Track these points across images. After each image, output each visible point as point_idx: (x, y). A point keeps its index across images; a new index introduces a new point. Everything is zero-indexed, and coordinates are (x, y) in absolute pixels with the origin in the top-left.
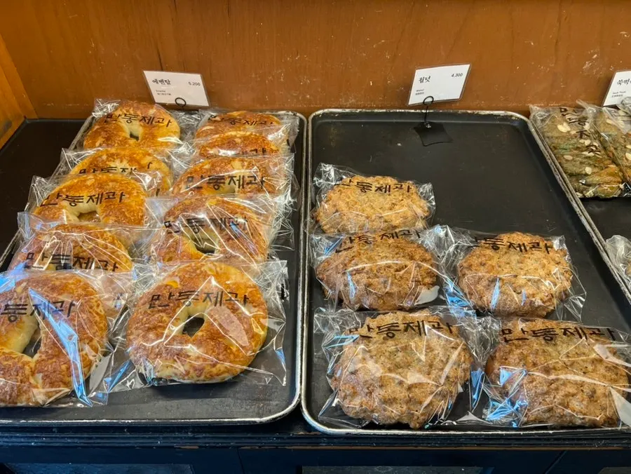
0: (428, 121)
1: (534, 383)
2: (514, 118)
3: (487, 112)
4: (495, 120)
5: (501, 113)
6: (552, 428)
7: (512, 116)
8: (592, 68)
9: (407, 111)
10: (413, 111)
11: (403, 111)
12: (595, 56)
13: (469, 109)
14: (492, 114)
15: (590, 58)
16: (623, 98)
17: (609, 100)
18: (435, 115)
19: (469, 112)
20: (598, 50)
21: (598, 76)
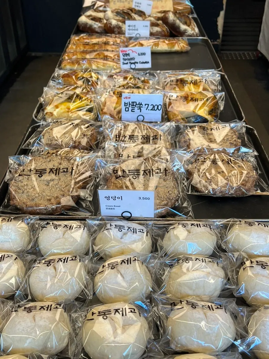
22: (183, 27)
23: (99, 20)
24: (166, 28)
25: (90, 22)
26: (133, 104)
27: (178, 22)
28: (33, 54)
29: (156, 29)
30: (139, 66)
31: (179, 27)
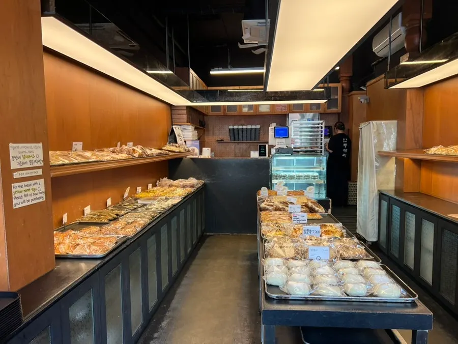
16: (87, 213)
21: (81, 211)
22: (317, 209)
23: (272, 205)
24: (307, 209)
25: (267, 207)
26: (307, 230)
27: (314, 206)
28: (208, 234)
29: (303, 209)
30: (301, 222)
31: (315, 209)
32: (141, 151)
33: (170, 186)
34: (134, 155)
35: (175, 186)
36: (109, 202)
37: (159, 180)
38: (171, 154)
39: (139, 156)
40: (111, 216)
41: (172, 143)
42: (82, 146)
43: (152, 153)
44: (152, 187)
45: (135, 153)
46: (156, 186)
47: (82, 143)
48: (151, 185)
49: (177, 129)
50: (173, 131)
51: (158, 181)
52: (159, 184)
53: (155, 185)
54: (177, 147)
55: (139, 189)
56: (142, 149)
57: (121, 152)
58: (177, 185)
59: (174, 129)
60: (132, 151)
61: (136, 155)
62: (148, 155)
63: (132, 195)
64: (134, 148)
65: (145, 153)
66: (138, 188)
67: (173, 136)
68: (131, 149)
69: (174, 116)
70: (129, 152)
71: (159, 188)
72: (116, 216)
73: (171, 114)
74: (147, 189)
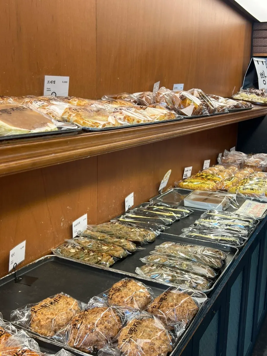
0: (16, 277)
1: (178, 310)
2: (49, 258)
3: (38, 260)
4: (42, 263)
5: (43, 258)
6: (192, 320)
7: (47, 257)
8: (63, 225)
9: (5, 276)
10: (8, 275)
11: (4, 277)
12: (63, 219)
13: (30, 263)
14: (40, 260)
15: (62, 221)
16: (77, 232)
17: (74, 235)
18: (19, 272)
19: (31, 264)
20: (63, 217)
21: (67, 227)
32: (198, 102)
33: (242, 166)
34: (183, 111)
35: (252, 167)
36: (130, 201)
37: (223, 152)
38: (254, 108)
39: (194, 113)
40: (123, 247)
41: (250, 88)
42: (67, 86)
43: (222, 107)
44: (211, 165)
45: (185, 107)
46: (217, 163)
47: (67, 79)
48: (209, 161)
49: (260, 63)
50: (252, 67)
51: (220, 155)
52: (222, 159)
53: (215, 162)
54: (258, 95)
55: (188, 171)
56: (202, 97)
57: (155, 103)
58: (254, 164)
59: (256, 63)
60: (179, 101)
61: (188, 111)
62: (215, 110)
63: (176, 183)
64: (185, 93)
65: (207, 106)
66: (186, 169)
67: (252, 75)
68: (178, 95)
69: (257, 42)
70: (173, 103)
71: (221, 167)
72: (133, 247)
73: (252, 38)
74: (202, 170)
